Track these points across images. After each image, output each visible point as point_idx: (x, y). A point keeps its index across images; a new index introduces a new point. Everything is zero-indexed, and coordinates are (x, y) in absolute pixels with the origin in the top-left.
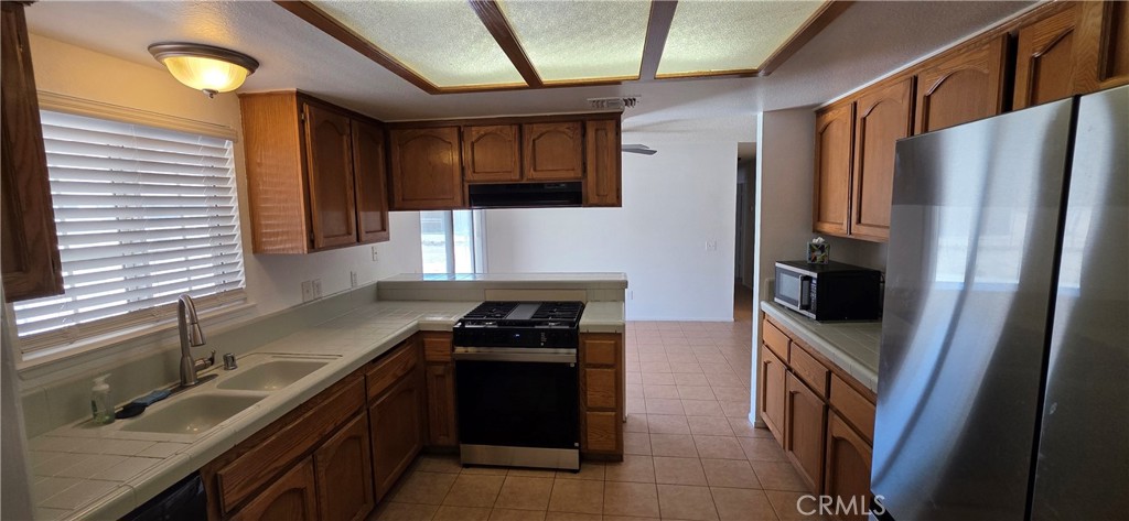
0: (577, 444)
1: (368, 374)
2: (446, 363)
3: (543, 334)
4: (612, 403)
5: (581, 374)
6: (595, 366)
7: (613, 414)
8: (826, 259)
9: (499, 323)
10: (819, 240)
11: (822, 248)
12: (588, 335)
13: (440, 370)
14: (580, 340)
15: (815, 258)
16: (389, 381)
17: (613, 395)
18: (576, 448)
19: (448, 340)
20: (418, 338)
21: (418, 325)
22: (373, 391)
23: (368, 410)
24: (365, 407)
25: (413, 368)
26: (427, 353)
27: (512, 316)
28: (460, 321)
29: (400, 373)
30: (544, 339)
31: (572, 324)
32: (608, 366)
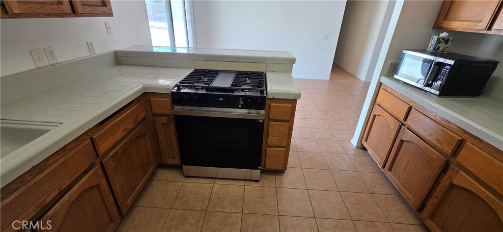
0: (260, 167)
1: (95, 136)
2: (168, 116)
3: (241, 99)
4: (285, 144)
5: (265, 125)
6: (275, 121)
7: (285, 149)
8: (447, 50)
9: (207, 89)
10: (444, 35)
11: (446, 41)
12: (273, 100)
13: (164, 120)
14: (267, 102)
15: (439, 48)
16: (120, 134)
17: (286, 139)
18: (259, 169)
19: (168, 100)
20: (146, 97)
21: (144, 88)
22: (103, 148)
23: (101, 163)
24: (98, 161)
25: (144, 119)
26: (153, 108)
27: (217, 83)
28: (176, 86)
29: (130, 127)
30: (241, 101)
31: (262, 92)
32: (284, 121)
